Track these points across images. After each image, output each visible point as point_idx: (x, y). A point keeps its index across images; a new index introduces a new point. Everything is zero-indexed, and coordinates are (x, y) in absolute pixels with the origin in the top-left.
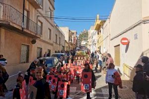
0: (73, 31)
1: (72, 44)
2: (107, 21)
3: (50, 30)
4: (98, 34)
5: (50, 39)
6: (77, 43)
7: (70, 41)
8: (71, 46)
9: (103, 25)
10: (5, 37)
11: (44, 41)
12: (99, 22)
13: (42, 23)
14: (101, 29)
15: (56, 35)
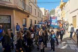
0: (47, 10)
1: (46, 17)
2: (68, 2)
3: (35, 10)
4: (62, 10)
5: (35, 14)
6: (48, 16)
7: (45, 15)
8: (46, 18)
9: (65, 5)
10: (16, 15)
11: (33, 16)
12: (62, 3)
13: (31, 6)
14: (64, 7)
15: (38, 12)
